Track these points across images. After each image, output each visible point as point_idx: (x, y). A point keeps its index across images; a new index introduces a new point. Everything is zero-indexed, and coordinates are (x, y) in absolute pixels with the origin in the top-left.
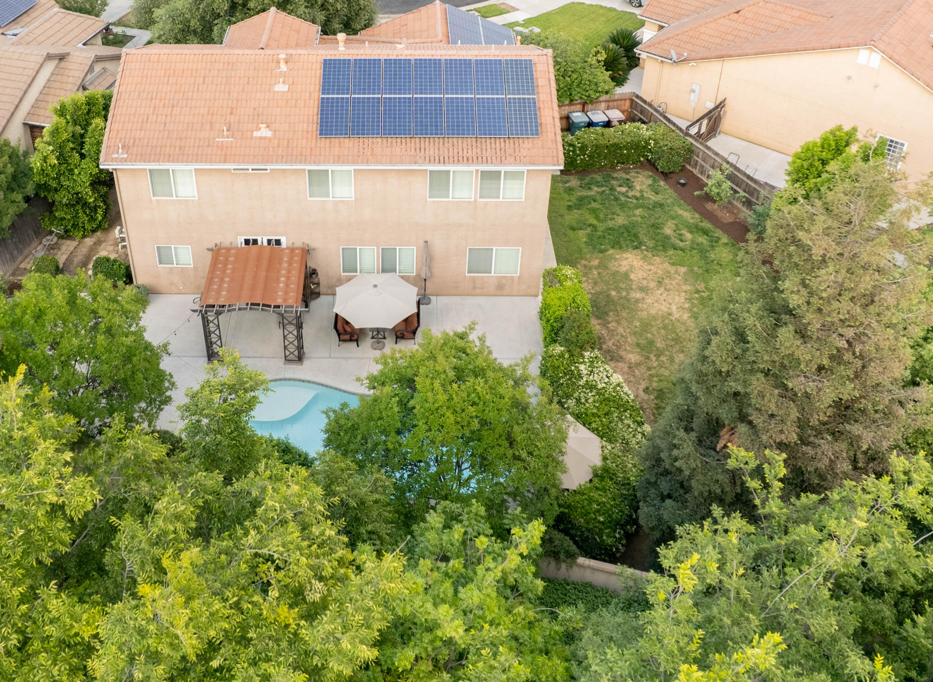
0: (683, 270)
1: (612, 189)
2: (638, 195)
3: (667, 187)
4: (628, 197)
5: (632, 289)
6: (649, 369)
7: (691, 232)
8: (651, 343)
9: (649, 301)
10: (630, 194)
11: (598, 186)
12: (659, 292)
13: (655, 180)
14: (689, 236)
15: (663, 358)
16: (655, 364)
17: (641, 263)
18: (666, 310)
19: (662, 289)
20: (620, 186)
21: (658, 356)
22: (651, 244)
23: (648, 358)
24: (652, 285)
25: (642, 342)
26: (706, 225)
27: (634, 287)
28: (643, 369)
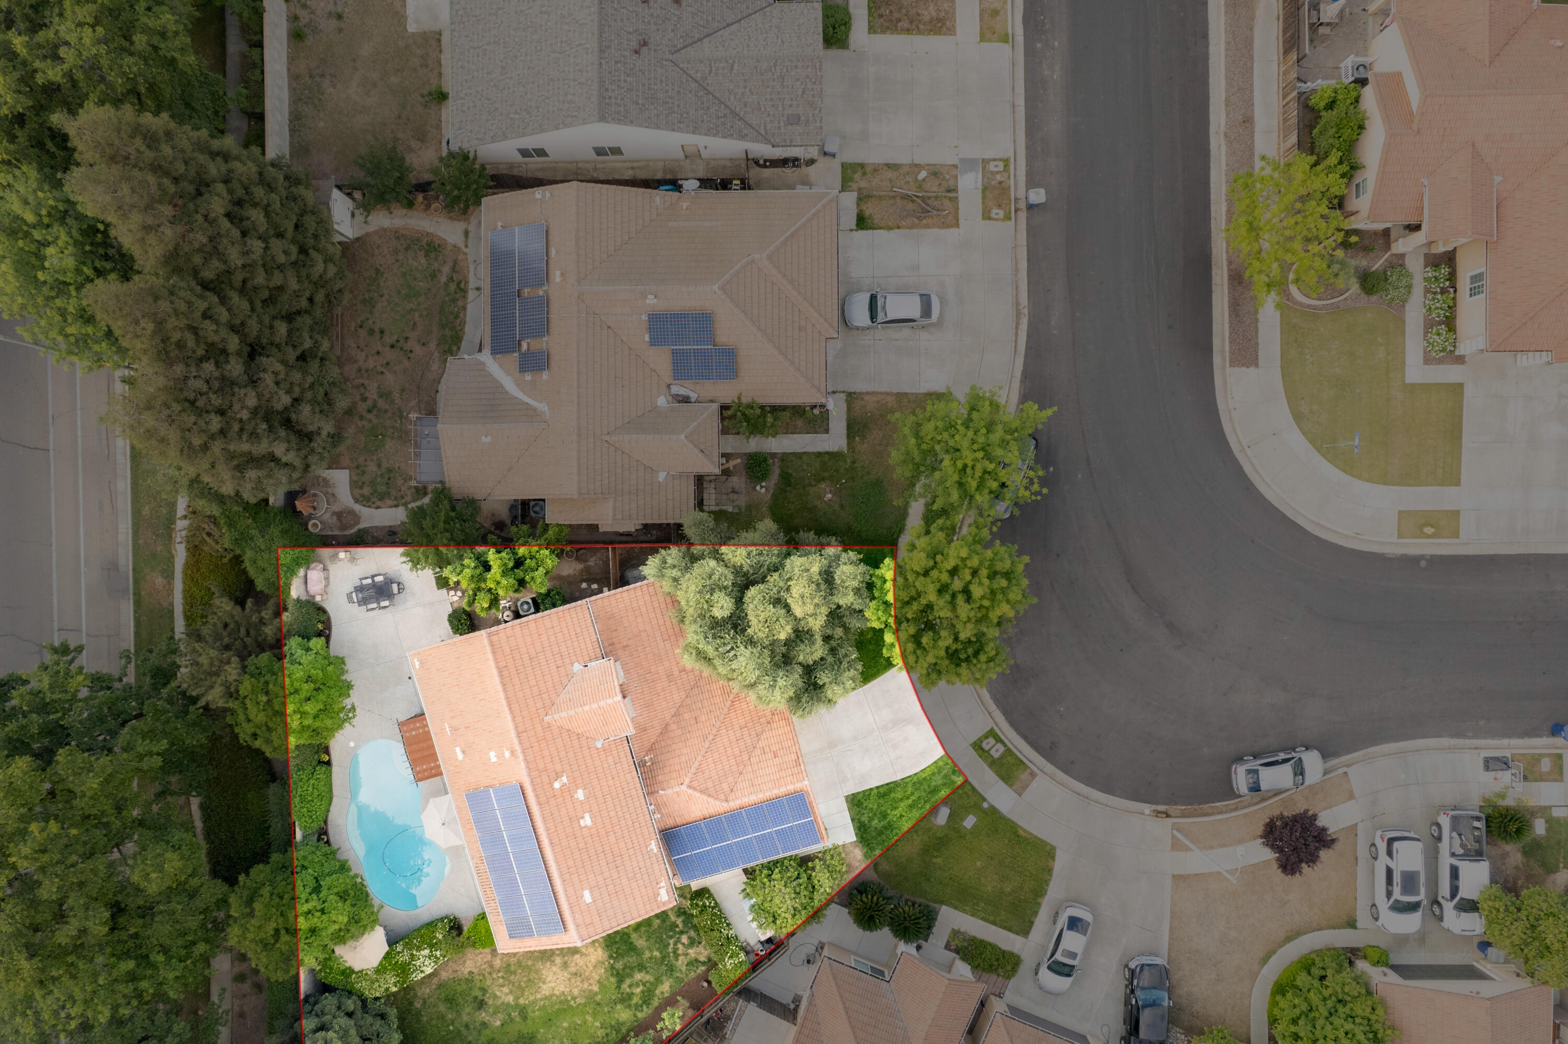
0: (596, 988)
1: (682, 932)
2: (680, 952)
3: (699, 971)
4: (675, 944)
5: (564, 956)
6: (490, 973)
7: (643, 992)
8: (515, 973)
9: (554, 968)
10: (680, 946)
11: (683, 921)
12: (566, 974)
13: (703, 963)
14: (638, 990)
15: (501, 980)
16: (495, 976)
17: (593, 960)
18: (549, 979)
19: (569, 976)
20: (689, 938)
21: (503, 977)
22: (619, 965)
23: (499, 971)
24: (573, 970)
25: (513, 968)
26: (655, 1003)
27: (566, 958)
28: (488, 970)
